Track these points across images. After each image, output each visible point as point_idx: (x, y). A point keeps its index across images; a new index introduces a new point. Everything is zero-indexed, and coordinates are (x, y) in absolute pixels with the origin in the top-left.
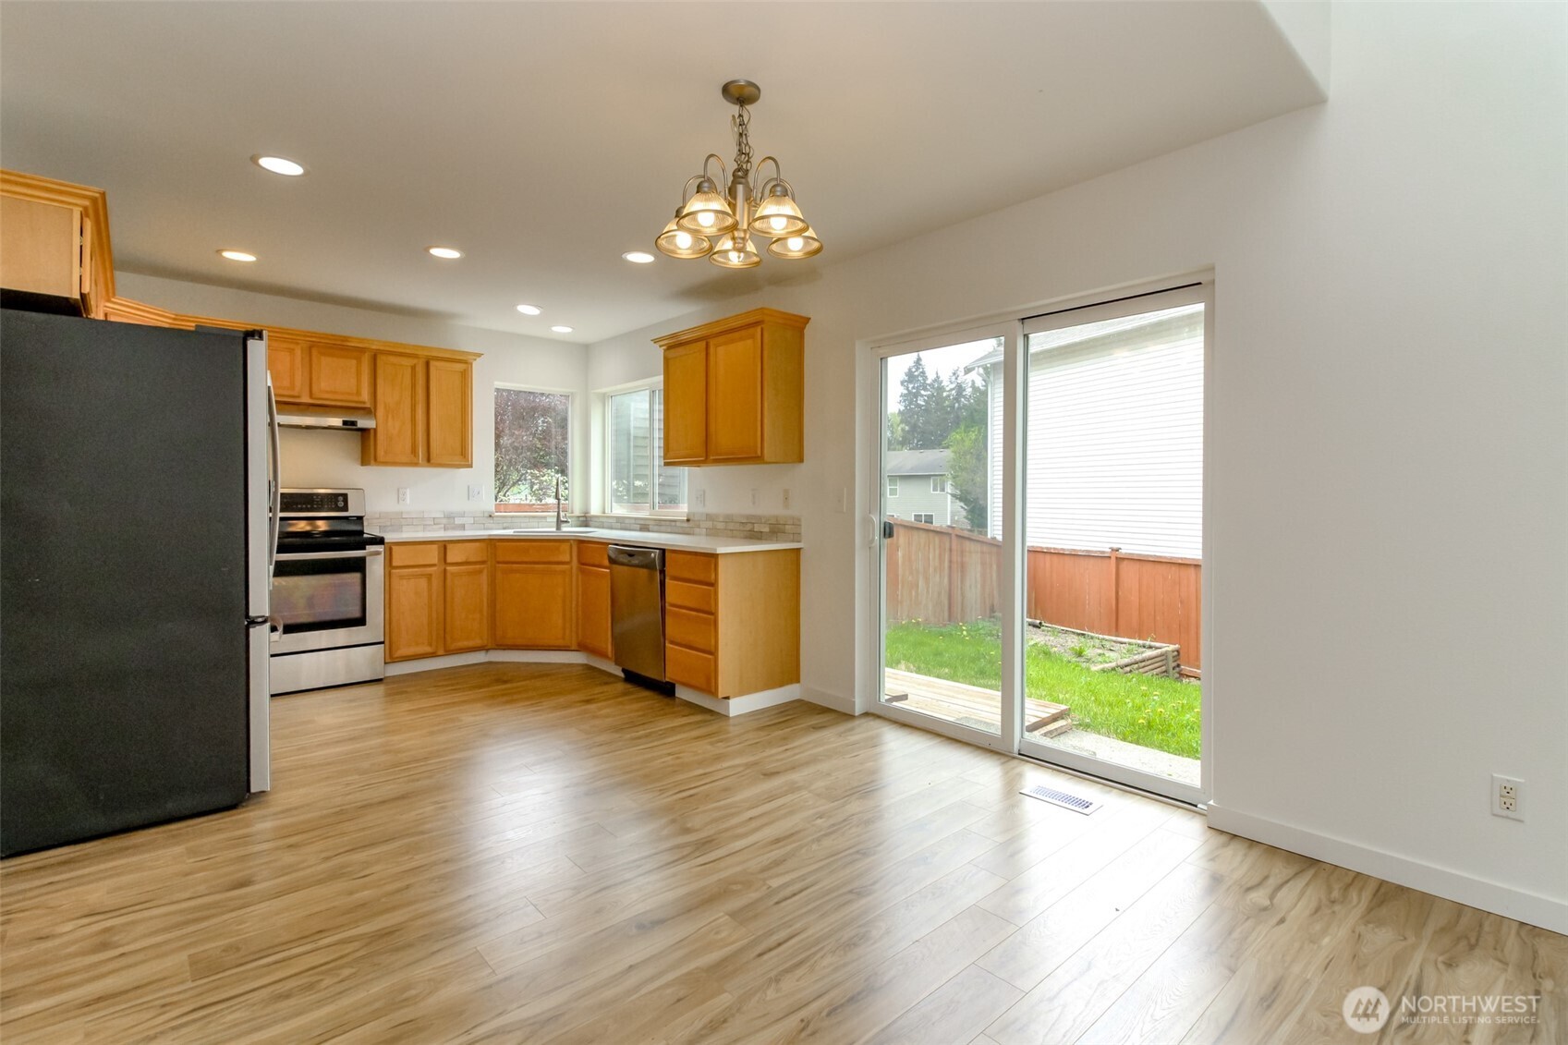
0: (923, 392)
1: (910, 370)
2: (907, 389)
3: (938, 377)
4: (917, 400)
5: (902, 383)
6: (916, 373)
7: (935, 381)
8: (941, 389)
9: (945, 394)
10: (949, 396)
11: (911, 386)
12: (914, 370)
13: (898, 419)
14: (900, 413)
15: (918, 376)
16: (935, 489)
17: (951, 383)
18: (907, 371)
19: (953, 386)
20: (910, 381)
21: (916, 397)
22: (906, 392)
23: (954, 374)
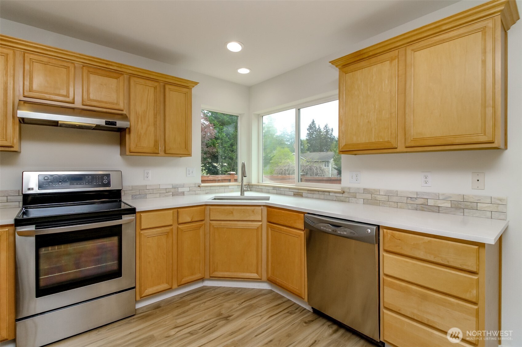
0: (315, 133)
1: (310, 125)
2: (310, 131)
3: (319, 128)
4: (313, 136)
5: (308, 130)
6: (313, 126)
7: (318, 129)
8: (320, 132)
9: (321, 134)
10: (323, 134)
11: (311, 131)
12: (312, 125)
13: (306, 142)
14: (307, 140)
15: (313, 127)
16: (325, 166)
17: (325, 130)
18: (309, 125)
19: (325, 131)
20: (310, 129)
21: (313, 135)
22: (309, 132)
23: (325, 126)
